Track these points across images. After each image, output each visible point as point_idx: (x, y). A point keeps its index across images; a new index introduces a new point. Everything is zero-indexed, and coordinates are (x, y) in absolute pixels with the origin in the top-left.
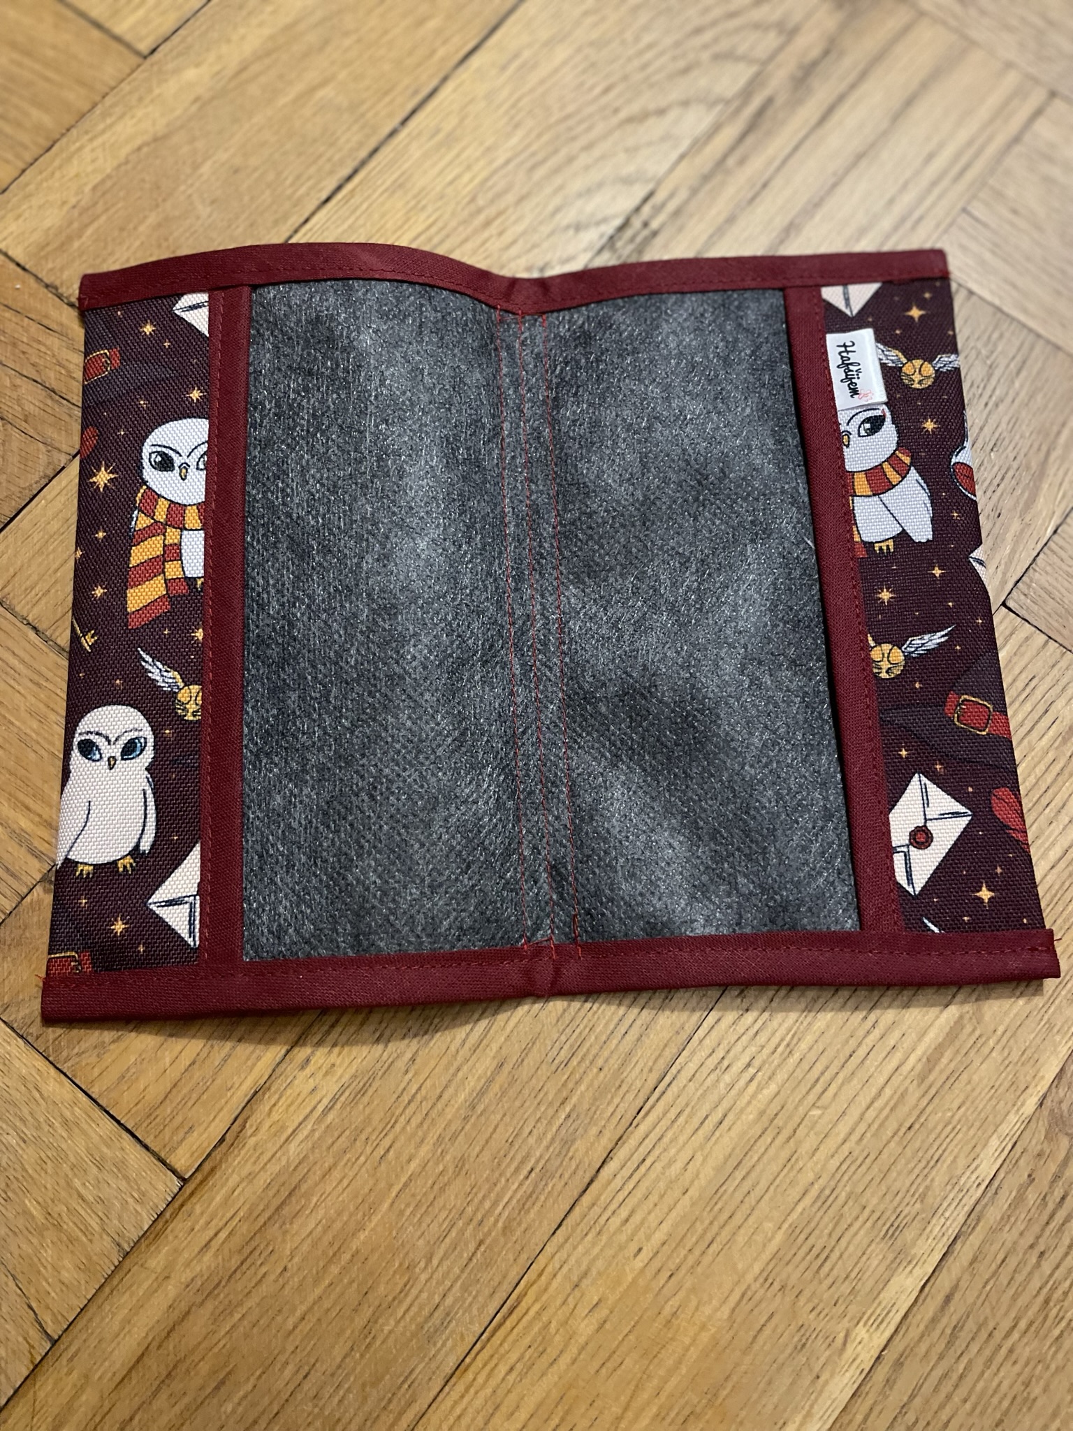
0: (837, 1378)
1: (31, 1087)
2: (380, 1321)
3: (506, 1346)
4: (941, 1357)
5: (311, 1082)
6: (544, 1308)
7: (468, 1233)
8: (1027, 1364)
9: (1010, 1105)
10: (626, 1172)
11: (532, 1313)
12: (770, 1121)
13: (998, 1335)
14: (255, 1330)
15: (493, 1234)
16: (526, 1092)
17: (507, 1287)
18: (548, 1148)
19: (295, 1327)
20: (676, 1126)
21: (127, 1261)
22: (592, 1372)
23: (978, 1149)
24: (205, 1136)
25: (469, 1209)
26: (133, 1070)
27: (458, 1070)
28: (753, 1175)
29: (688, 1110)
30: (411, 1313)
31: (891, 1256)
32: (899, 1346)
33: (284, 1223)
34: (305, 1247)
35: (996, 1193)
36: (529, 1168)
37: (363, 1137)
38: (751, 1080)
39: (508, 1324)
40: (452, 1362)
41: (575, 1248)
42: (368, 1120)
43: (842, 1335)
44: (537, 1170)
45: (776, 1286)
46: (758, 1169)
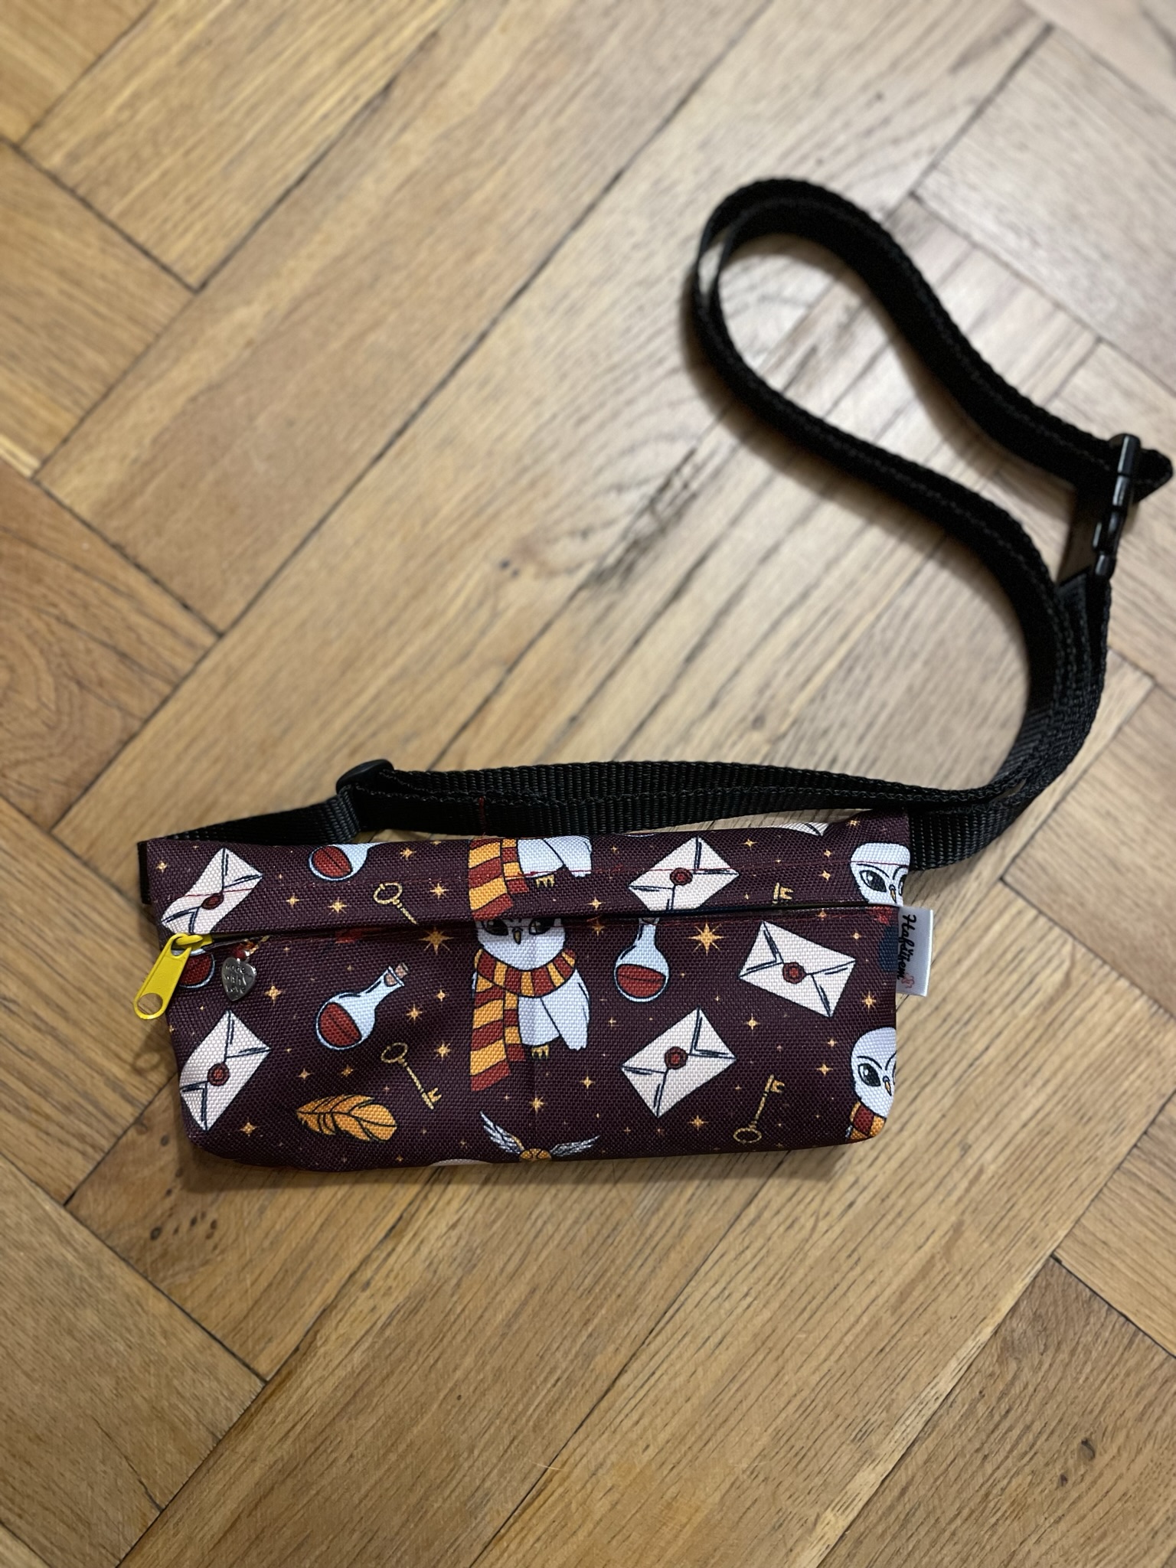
0: (806, 1553)
1: (133, 1302)
2: (431, 1499)
3: (534, 1521)
4: (894, 1538)
5: (371, 1303)
6: (566, 1491)
7: (504, 1431)
8: (967, 1544)
9: (969, 1332)
10: (638, 1383)
11: (556, 1495)
12: (762, 1341)
13: (943, 1523)
14: (327, 1504)
15: (525, 1431)
16: (554, 1314)
17: (535, 1475)
18: (572, 1361)
19: (361, 1502)
20: (681, 1345)
21: (220, 1447)
22: (605, 1542)
23: (938, 1370)
24: (282, 1346)
25: (505, 1411)
26: (219, 1290)
27: (497, 1294)
28: (746, 1386)
29: (693, 1331)
30: (456, 1493)
31: (857, 1456)
32: (860, 1527)
33: (350, 1419)
34: (368, 1438)
35: (951, 1406)
36: (556, 1378)
37: (416, 1349)
38: (749, 1307)
39: (536, 1504)
40: (489, 1532)
41: (593, 1443)
42: (420, 1335)
43: (813, 1518)
44: (563, 1379)
45: (761, 1477)
46: (749, 1382)
